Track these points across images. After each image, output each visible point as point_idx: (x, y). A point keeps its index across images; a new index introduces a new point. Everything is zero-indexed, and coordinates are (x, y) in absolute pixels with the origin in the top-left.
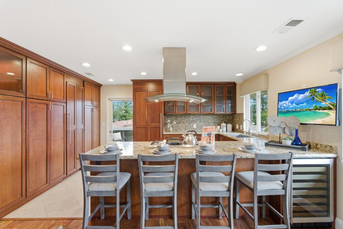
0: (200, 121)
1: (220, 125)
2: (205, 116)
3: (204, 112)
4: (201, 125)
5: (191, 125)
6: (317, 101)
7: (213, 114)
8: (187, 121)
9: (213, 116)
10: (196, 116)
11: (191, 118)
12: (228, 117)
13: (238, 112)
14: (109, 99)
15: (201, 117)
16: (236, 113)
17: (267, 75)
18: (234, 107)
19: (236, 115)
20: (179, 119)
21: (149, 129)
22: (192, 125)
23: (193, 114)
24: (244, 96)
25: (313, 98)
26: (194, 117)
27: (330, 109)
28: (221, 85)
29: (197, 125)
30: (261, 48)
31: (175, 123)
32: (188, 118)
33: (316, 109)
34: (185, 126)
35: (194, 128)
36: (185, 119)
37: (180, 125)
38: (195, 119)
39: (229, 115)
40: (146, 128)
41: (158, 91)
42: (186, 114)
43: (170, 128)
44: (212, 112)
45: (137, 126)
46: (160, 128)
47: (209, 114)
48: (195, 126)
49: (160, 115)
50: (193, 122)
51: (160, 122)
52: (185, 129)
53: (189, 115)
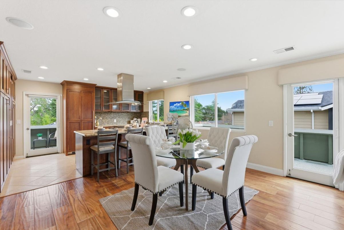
0: (119, 117)
2: (122, 113)
3: (123, 111)
4: (119, 120)
6: (184, 107)
7: (128, 112)
8: (109, 117)
9: (128, 114)
10: (116, 113)
11: (112, 115)
12: (137, 114)
13: (145, 110)
14: (27, 95)
15: (120, 114)
16: (143, 112)
17: (164, 91)
18: (142, 107)
19: (143, 113)
20: (103, 115)
21: (82, 124)
22: (113, 120)
23: (113, 112)
24: (150, 101)
25: (182, 106)
26: (114, 114)
27: (187, 110)
29: (116, 120)
30: (165, 81)
31: (101, 118)
32: (110, 114)
33: (183, 110)
34: (108, 121)
35: (115, 122)
36: (108, 116)
37: (103, 120)
38: (115, 116)
40: (79, 122)
41: (91, 92)
42: (109, 112)
43: (97, 122)
44: (129, 111)
45: (70, 122)
46: (92, 122)
47: (126, 112)
48: (115, 121)
49: (92, 112)
50: (115, 118)
51: (92, 118)
52: (108, 123)
53: (111, 112)
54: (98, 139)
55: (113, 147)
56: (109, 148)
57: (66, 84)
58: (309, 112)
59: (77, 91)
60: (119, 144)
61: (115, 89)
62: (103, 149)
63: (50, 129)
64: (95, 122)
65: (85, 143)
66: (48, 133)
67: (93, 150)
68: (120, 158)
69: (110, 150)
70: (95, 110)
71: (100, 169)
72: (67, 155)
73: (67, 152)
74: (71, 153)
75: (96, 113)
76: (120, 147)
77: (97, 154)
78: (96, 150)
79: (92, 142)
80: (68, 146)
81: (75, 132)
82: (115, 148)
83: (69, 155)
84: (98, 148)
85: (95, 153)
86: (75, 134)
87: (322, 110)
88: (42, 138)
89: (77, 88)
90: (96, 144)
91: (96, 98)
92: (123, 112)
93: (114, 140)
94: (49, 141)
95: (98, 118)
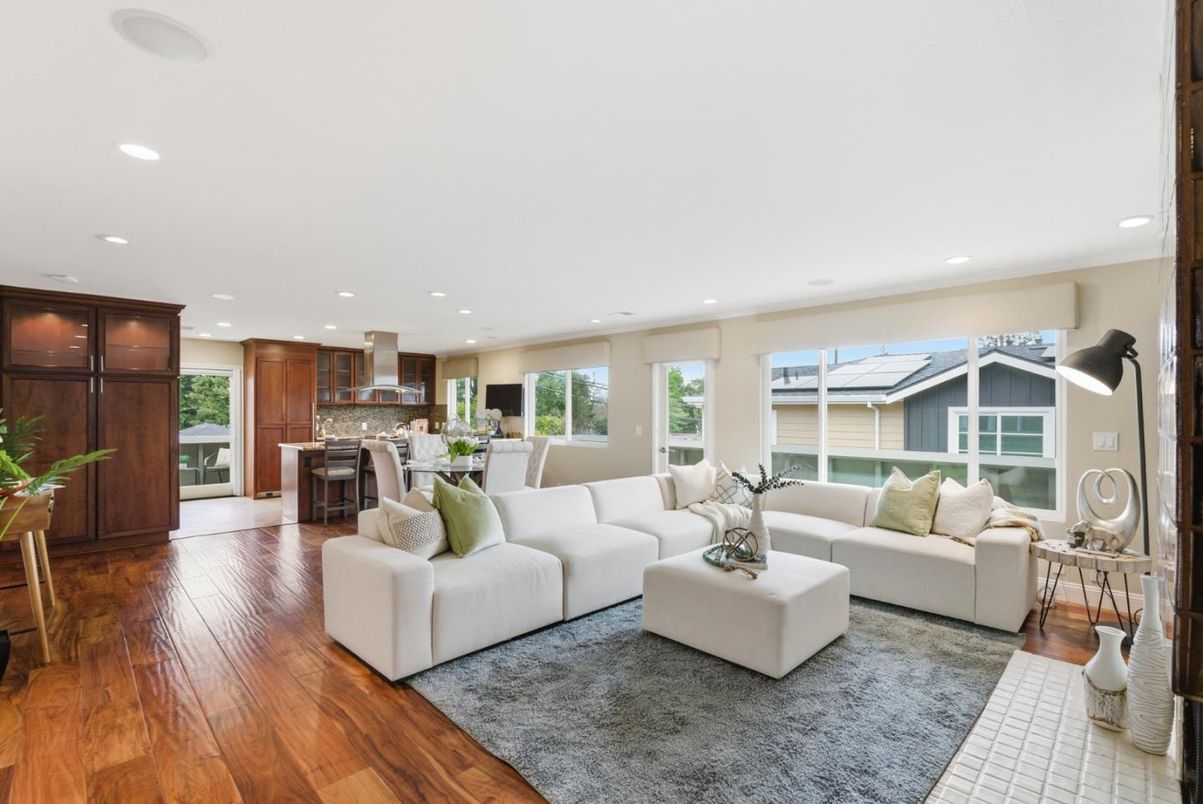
0: (374, 418)
1: (409, 423)
2: (383, 409)
4: (376, 425)
5: (358, 424)
7: (397, 406)
8: (350, 417)
9: (397, 410)
10: (367, 408)
11: (358, 412)
12: (420, 410)
13: (438, 402)
15: (376, 410)
16: (434, 405)
17: (477, 359)
18: (431, 394)
19: (434, 407)
20: (336, 413)
21: (288, 431)
23: (361, 406)
24: (449, 381)
26: (362, 410)
28: (413, 359)
29: (368, 423)
31: (331, 420)
32: (352, 411)
34: (347, 426)
35: (364, 429)
36: (347, 414)
37: (336, 424)
38: (364, 415)
39: (422, 407)
40: (282, 429)
41: (307, 362)
42: (350, 405)
43: (320, 429)
44: (399, 402)
45: (263, 426)
46: (311, 429)
47: (391, 405)
48: (364, 426)
49: (311, 406)
50: (362, 419)
51: (311, 419)
52: (347, 432)
53: (355, 406)
54: (326, 457)
55: (353, 471)
56: (344, 472)
57: (254, 345)
58: (861, 408)
59: (278, 360)
60: (365, 468)
61: (361, 352)
62: (335, 472)
63: (205, 446)
64: (317, 429)
65: (303, 464)
66: (201, 454)
67: (315, 475)
68: (366, 494)
69: (348, 476)
70: (318, 401)
71: (329, 507)
72: (256, 498)
73: (256, 491)
74: (264, 494)
75: (320, 407)
76: (366, 475)
77: (324, 481)
78: (324, 475)
79: (314, 462)
80: (259, 478)
81: (280, 445)
82: (355, 473)
83: (259, 499)
84: (326, 471)
85: (320, 480)
86: (280, 448)
87: (888, 403)
88: (188, 466)
89: (275, 353)
90: (323, 466)
91: (320, 373)
92: (385, 406)
93: (354, 457)
94: (205, 473)
95: (323, 420)
